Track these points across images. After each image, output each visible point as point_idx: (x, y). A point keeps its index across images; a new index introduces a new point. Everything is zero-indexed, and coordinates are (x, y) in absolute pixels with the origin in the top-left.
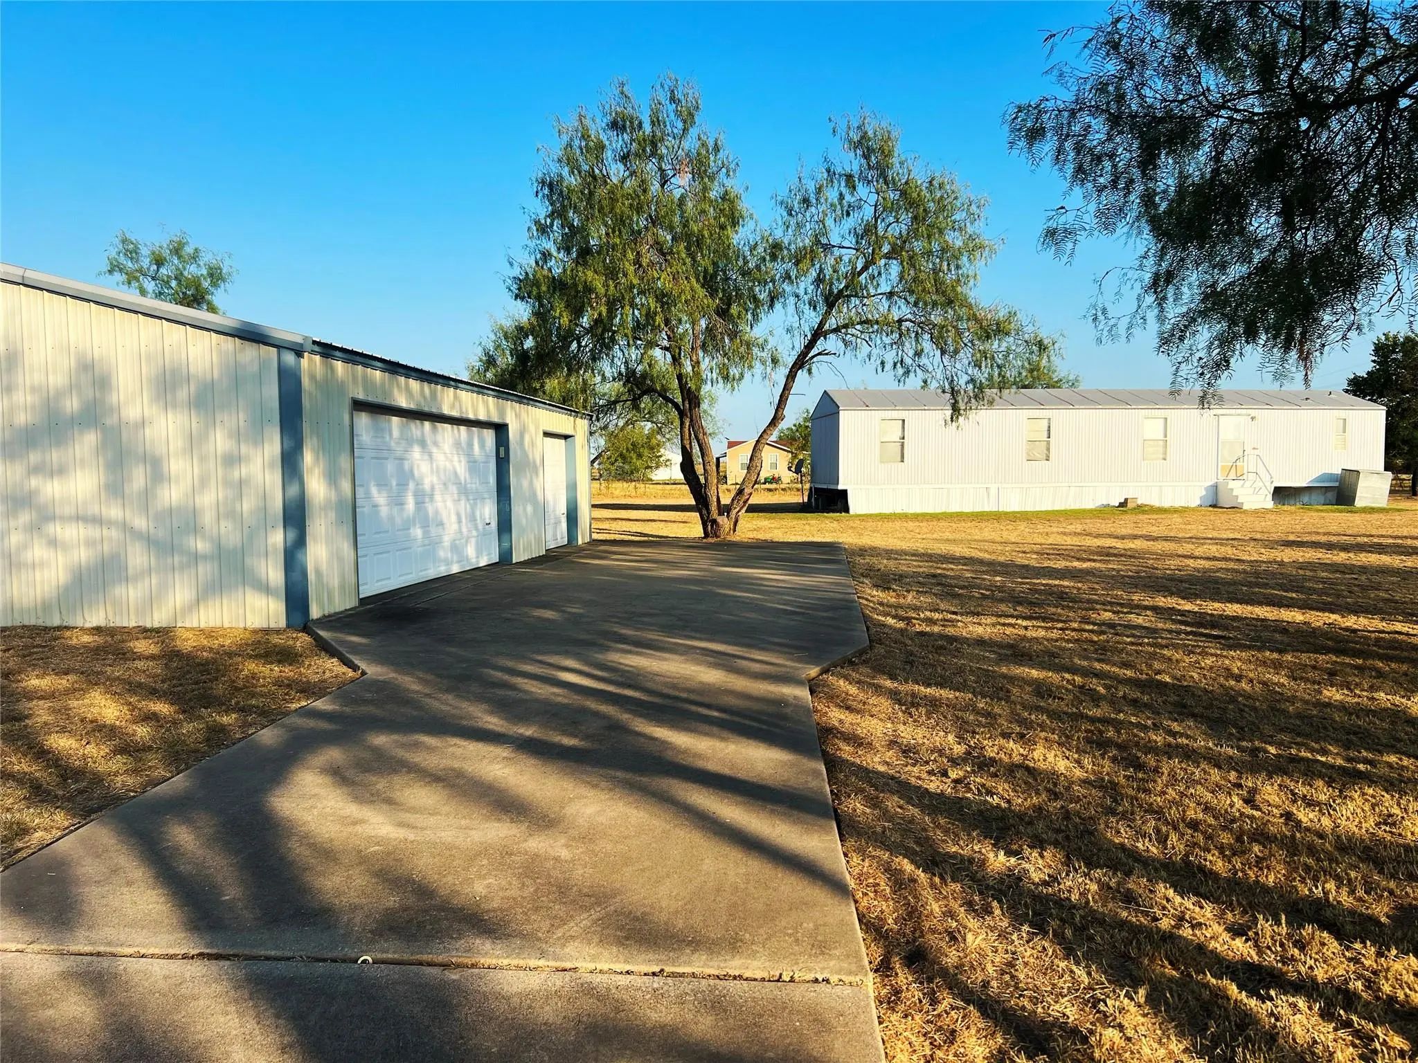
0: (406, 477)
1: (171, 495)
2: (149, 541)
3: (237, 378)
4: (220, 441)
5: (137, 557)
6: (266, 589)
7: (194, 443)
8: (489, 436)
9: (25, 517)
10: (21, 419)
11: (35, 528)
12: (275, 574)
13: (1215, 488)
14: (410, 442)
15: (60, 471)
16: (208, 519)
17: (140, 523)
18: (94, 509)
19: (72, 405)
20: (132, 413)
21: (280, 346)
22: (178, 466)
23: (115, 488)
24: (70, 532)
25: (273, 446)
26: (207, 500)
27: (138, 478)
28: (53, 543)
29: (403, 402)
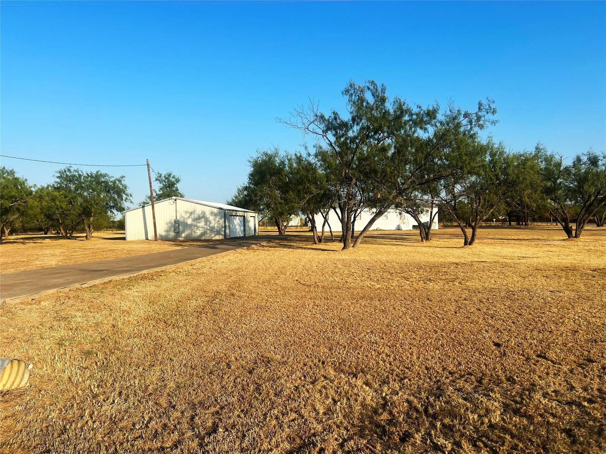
0: (233, 223)
1: (211, 225)
2: (209, 230)
3: (219, 213)
4: (217, 219)
5: (208, 232)
6: (222, 235)
7: (214, 219)
8: (242, 217)
9: (196, 227)
10: (196, 217)
11: (197, 229)
12: (223, 233)
13: (399, 225)
14: (234, 219)
15: (200, 223)
16: (216, 228)
17: (208, 228)
18: (204, 227)
19: (201, 216)
20: (208, 216)
21: (224, 210)
22: (213, 222)
23: (206, 224)
24: (201, 229)
25: (223, 220)
26: (216, 225)
27: (208, 223)
28: (199, 230)
29: (234, 214)
